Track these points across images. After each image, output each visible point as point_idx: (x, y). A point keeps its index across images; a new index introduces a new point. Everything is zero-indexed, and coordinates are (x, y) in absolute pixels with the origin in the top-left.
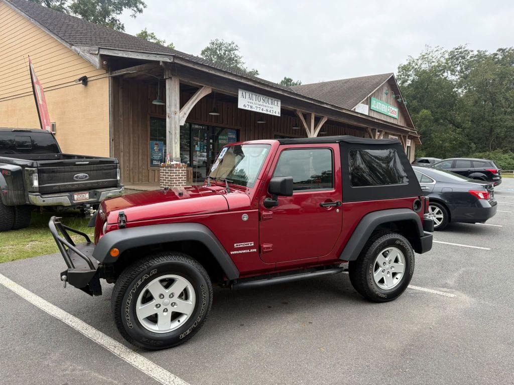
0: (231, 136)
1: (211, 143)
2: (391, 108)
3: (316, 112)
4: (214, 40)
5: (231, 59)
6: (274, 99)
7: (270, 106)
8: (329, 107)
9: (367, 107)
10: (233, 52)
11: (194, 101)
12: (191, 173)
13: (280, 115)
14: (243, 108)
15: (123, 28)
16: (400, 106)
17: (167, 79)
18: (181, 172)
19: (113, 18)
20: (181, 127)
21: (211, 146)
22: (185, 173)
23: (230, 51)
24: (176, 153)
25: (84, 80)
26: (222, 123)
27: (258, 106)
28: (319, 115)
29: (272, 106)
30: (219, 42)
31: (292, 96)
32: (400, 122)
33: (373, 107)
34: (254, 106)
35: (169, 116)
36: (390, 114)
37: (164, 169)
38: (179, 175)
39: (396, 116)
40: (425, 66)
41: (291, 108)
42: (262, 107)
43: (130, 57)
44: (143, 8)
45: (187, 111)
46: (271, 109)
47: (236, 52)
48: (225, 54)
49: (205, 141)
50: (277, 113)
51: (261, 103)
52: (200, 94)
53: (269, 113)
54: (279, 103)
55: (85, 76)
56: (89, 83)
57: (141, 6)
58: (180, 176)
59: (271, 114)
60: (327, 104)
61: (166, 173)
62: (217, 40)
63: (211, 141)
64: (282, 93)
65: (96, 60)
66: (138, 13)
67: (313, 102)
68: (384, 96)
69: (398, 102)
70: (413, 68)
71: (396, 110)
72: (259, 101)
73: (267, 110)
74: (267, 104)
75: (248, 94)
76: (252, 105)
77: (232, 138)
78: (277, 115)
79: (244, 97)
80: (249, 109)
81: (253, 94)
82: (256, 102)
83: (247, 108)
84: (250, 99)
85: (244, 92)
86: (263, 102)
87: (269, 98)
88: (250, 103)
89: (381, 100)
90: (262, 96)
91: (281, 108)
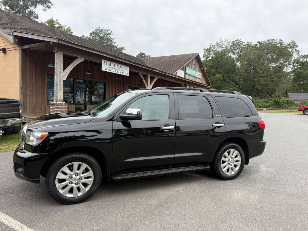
0: (101, 87)
1: (87, 91)
2: (197, 73)
3: (151, 74)
4: (97, 27)
5: (108, 40)
6: (124, 66)
7: (122, 70)
8: (158, 72)
9: (184, 72)
10: (109, 35)
11: (73, 66)
12: (74, 108)
13: (128, 75)
14: (105, 70)
15: (37, 17)
16: (203, 72)
17: (55, 52)
18: (63, 108)
19: (31, 11)
20: (64, 81)
21: (88, 92)
22: (66, 109)
23: (107, 35)
24: (60, 97)
25: (4, 50)
26: (95, 79)
27: (115, 70)
28: (153, 76)
29: (124, 70)
30: (101, 29)
31: (135, 65)
32: (203, 82)
33: (187, 72)
34: (112, 70)
35: (56, 75)
36: (197, 76)
37: (53, 106)
38: (62, 110)
40: (219, 49)
41: (136, 71)
42: (117, 71)
43: (32, 38)
44: (51, 5)
45: (68, 71)
46: (123, 72)
47: (111, 36)
48: (104, 36)
49: (84, 89)
50: (127, 74)
51: (116, 68)
52: (76, 62)
53: (121, 74)
54: (128, 68)
55: (5, 48)
56: (7, 52)
57: (49, 4)
59: (123, 74)
60: (157, 70)
61: (54, 108)
62: (99, 28)
63: (88, 89)
64: (129, 63)
65: (11, 39)
66: (48, 8)
68: (193, 66)
69: (201, 69)
70: (212, 50)
71: (200, 74)
72: (115, 66)
73: (120, 72)
74: (121, 69)
75: (108, 62)
76: (110, 69)
77: (101, 88)
78: (127, 75)
79: (106, 64)
80: (109, 71)
81: (111, 62)
82: (113, 67)
83: (107, 71)
84: (109, 65)
85: (105, 61)
86: (118, 67)
87: (122, 65)
88: (110, 67)
89: (191, 68)
90: (117, 64)
91: (129, 71)
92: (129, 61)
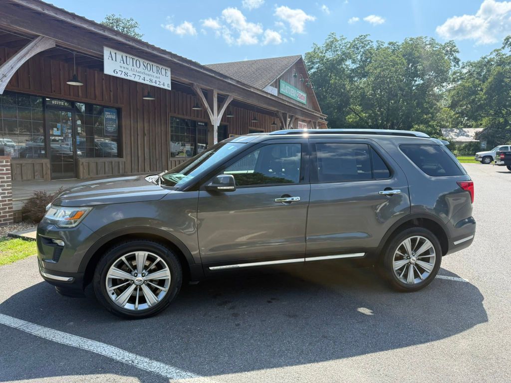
0: (110, 117)
1: (79, 126)
2: (299, 92)
3: (219, 89)
4: (110, 14)
6: (161, 67)
7: (155, 74)
8: (234, 83)
9: (276, 89)
10: (133, 29)
11: (22, 57)
12: (47, 166)
13: (170, 89)
14: (112, 74)
16: (307, 90)
21: (79, 129)
23: (129, 28)
26: (95, 99)
28: (223, 92)
29: (158, 75)
30: (116, 17)
31: (184, 64)
32: (309, 107)
33: (282, 90)
34: (130, 73)
36: (299, 99)
39: (304, 101)
41: (185, 80)
42: (142, 76)
45: (9, 71)
46: (157, 80)
48: (123, 31)
49: (69, 123)
50: (166, 85)
51: (141, 69)
52: (33, 47)
53: (153, 84)
54: (169, 73)
59: (157, 85)
60: (231, 79)
62: (113, 15)
63: (79, 122)
67: (213, 75)
68: (293, 80)
69: (306, 87)
71: (305, 95)
72: (138, 66)
73: (151, 81)
74: (151, 73)
75: (119, 55)
76: (127, 71)
77: (111, 119)
78: (166, 87)
79: (114, 59)
80: (123, 76)
81: (128, 56)
82: (133, 68)
83: (118, 75)
84: (124, 63)
85: (113, 52)
86: (144, 68)
87: (154, 64)
88: (124, 68)
89: (290, 83)
90: (142, 61)
91: (171, 80)
92: (170, 54)
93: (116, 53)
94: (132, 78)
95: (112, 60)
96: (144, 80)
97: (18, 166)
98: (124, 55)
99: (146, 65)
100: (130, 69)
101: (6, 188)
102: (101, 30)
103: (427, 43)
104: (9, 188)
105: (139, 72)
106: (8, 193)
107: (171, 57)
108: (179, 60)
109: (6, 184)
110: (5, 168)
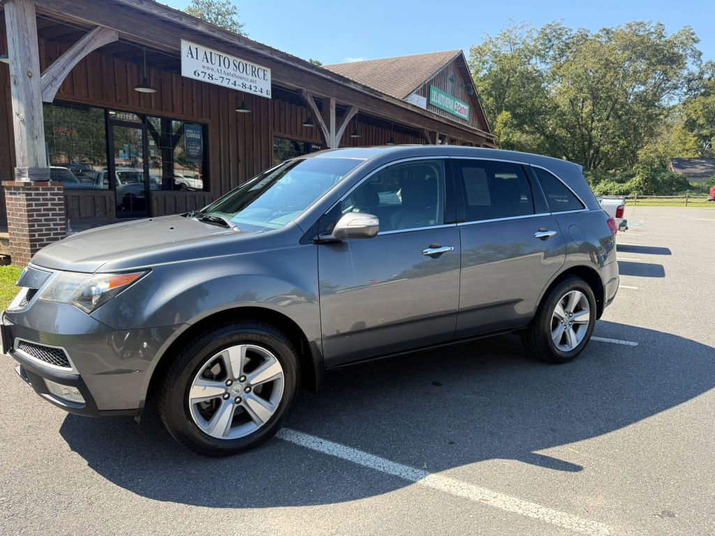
0: (192, 136)
2: (458, 103)
3: (338, 97)
6: (257, 66)
7: (250, 77)
8: (359, 89)
9: (425, 99)
10: (229, 17)
11: (77, 55)
12: (111, 200)
13: (270, 97)
14: (192, 76)
16: (472, 101)
17: (6, 2)
18: (49, 197)
20: (46, 104)
22: (59, 199)
23: (224, 15)
24: (36, 158)
26: (173, 111)
27: (226, 77)
28: (344, 102)
29: (254, 78)
31: (289, 63)
32: (472, 124)
33: (433, 100)
34: (216, 75)
35: (15, 83)
36: (457, 113)
37: (12, 192)
38: (47, 205)
39: (466, 116)
41: (292, 84)
42: (232, 79)
46: (253, 85)
50: (264, 92)
51: (230, 70)
52: (90, 41)
53: (247, 90)
54: (268, 74)
58: (50, 206)
59: (252, 92)
60: (355, 83)
61: (16, 200)
63: (152, 143)
67: (329, 77)
68: (449, 84)
69: (468, 96)
70: (490, 51)
71: (467, 108)
72: (227, 66)
73: (244, 86)
74: (244, 75)
75: (202, 50)
76: (211, 72)
77: (194, 140)
78: (264, 95)
79: (195, 56)
80: (206, 80)
81: (214, 51)
82: (220, 68)
83: (200, 78)
84: (208, 62)
85: (194, 46)
86: (235, 69)
87: (248, 63)
88: (208, 68)
89: (444, 90)
90: (232, 58)
91: (272, 85)
92: (270, 49)
93: (197, 49)
94: (218, 83)
95: (192, 57)
96: (235, 85)
97: (74, 198)
98: (208, 51)
99: (237, 65)
100: (215, 70)
101: (58, 222)
102: (176, 17)
103: (652, 30)
104: (63, 222)
105: (228, 74)
106: (61, 229)
107: (271, 54)
108: (281, 57)
109: (58, 218)
110: (56, 198)
